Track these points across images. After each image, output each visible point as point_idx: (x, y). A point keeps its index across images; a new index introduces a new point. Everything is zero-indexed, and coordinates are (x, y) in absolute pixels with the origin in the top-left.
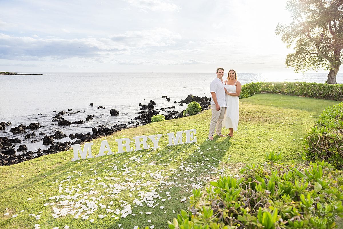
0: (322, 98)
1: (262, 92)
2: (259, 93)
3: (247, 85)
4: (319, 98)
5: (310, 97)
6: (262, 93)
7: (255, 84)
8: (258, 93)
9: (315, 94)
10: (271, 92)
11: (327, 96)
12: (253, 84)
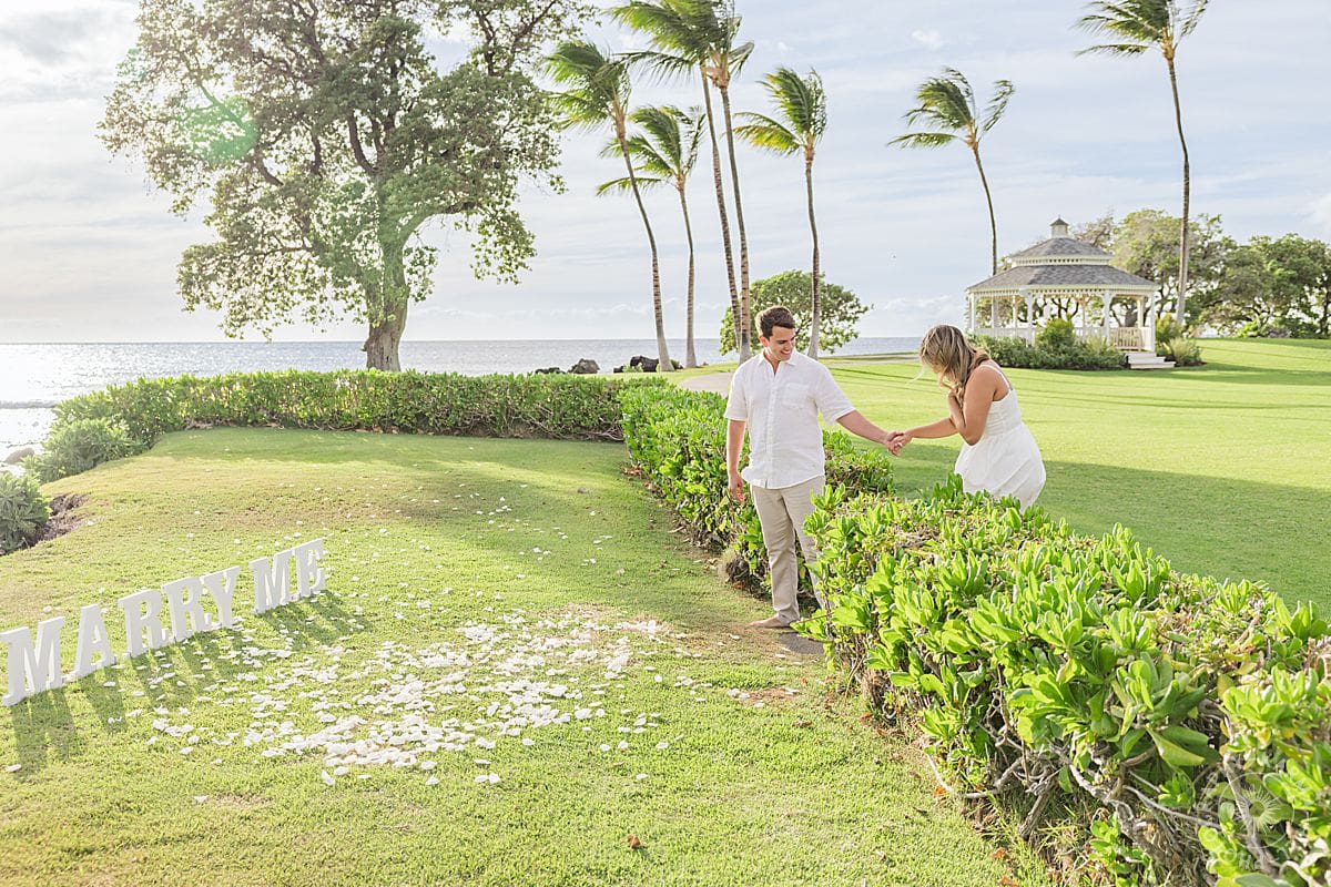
0: (447, 433)
1: (194, 423)
2: (182, 427)
3: (114, 393)
4: (437, 434)
5: (404, 430)
6: (195, 427)
7: (155, 387)
8: (175, 430)
9: (421, 416)
10: (234, 422)
11: (468, 422)
12: (147, 388)
